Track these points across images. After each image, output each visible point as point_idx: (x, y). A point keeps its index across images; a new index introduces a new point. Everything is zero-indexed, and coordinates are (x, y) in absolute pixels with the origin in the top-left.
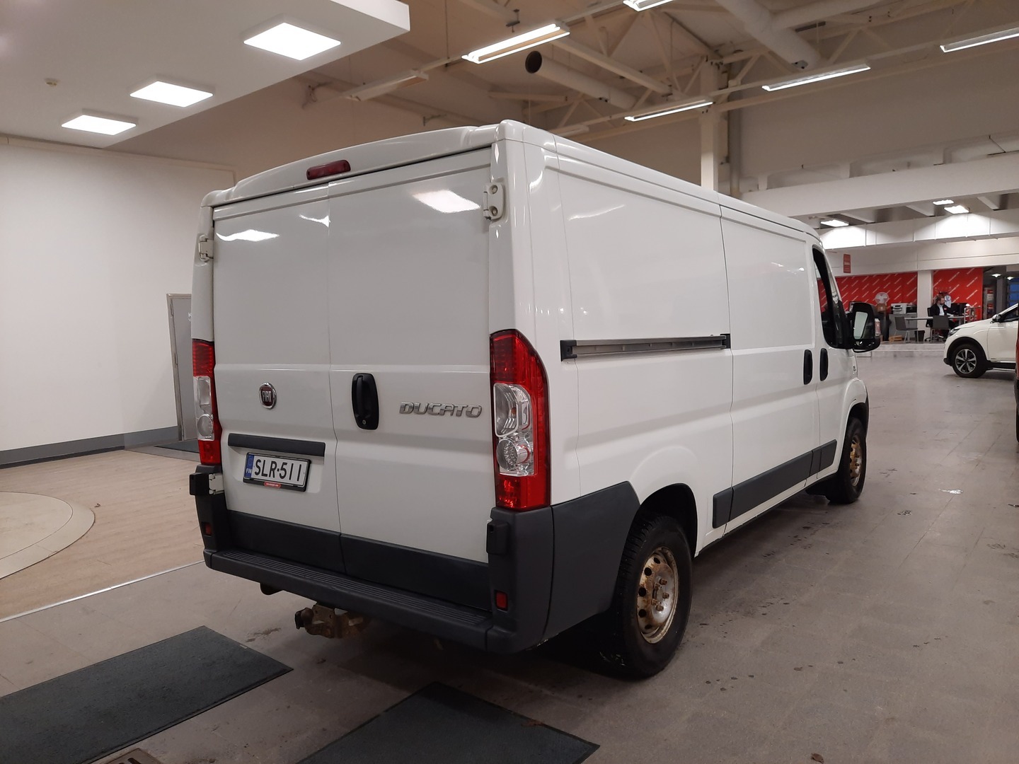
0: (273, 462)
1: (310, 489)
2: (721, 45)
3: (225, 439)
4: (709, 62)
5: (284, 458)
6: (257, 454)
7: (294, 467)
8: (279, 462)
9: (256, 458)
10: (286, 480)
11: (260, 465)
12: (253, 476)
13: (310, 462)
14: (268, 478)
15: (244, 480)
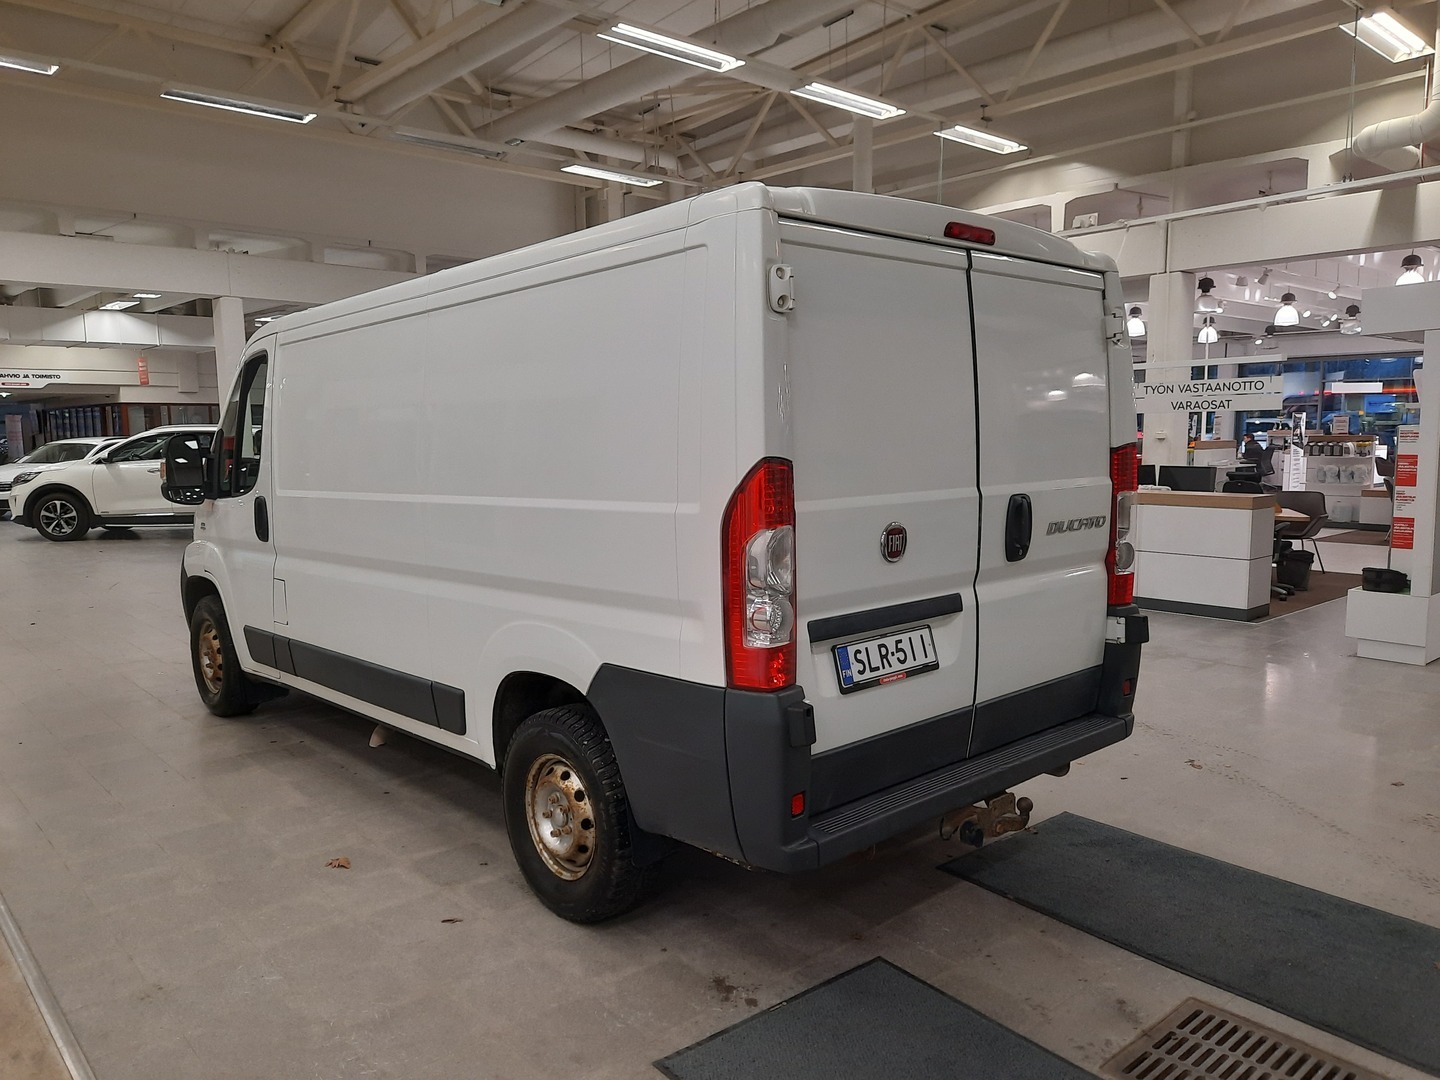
0: (880, 646)
1: (944, 662)
3: (802, 634)
8: (890, 642)
10: (910, 663)
12: (857, 678)
13: (929, 627)
14: (881, 672)
15: (844, 691)
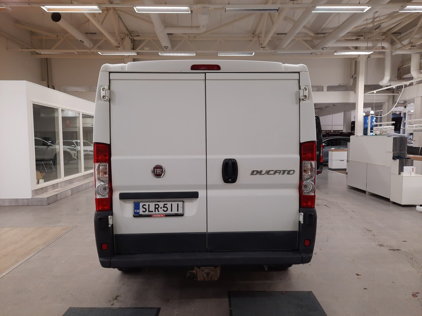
0: (155, 205)
1: (186, 214)
2: (132, 32)
3: (116, 196)
4: (129, 37)
5: (164, 201)
6: (142, 202)
7: (173, 206)
8: (161, 204)
9: (141, 204)
10: (169, 212)
11: (147, 207)
12: (141, 213)
13: (183, 202)
14: (154, 213)
15: (134, 216)
